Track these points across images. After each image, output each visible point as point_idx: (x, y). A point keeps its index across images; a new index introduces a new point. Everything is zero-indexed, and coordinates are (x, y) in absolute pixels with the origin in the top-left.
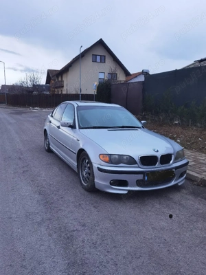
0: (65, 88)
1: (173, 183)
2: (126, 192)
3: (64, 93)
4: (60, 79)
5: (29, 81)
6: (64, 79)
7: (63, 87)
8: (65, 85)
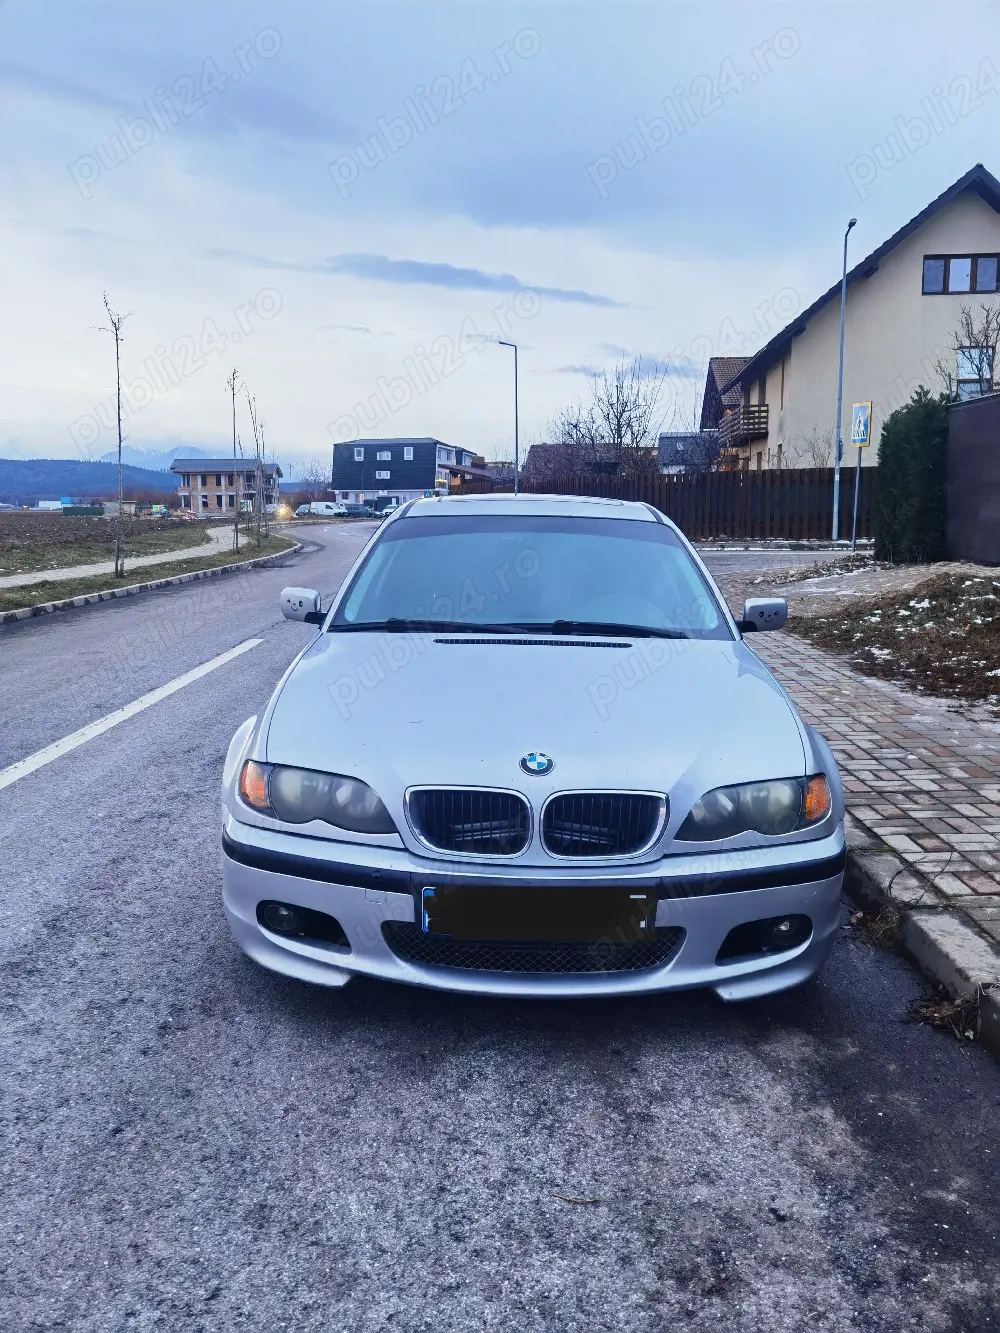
0: (772, 443)
1: (665, 978)
2: (338, 980)
3: (765, 466)
4: (754, 400)
5: (600, 421)
6: (772, 398)
7: (763, 436)
8: (772, 428)
